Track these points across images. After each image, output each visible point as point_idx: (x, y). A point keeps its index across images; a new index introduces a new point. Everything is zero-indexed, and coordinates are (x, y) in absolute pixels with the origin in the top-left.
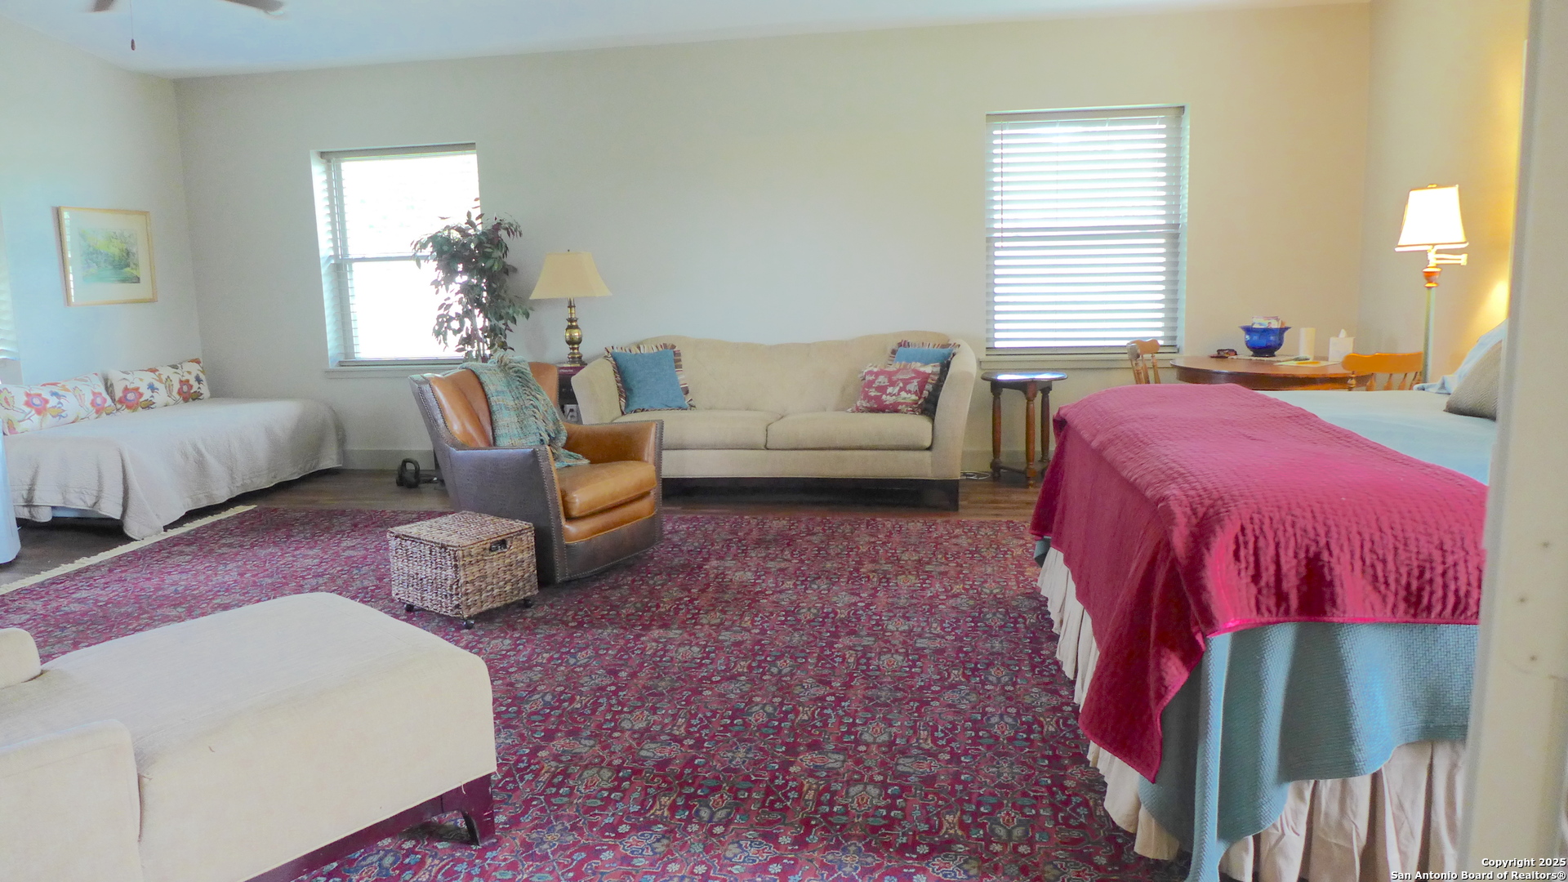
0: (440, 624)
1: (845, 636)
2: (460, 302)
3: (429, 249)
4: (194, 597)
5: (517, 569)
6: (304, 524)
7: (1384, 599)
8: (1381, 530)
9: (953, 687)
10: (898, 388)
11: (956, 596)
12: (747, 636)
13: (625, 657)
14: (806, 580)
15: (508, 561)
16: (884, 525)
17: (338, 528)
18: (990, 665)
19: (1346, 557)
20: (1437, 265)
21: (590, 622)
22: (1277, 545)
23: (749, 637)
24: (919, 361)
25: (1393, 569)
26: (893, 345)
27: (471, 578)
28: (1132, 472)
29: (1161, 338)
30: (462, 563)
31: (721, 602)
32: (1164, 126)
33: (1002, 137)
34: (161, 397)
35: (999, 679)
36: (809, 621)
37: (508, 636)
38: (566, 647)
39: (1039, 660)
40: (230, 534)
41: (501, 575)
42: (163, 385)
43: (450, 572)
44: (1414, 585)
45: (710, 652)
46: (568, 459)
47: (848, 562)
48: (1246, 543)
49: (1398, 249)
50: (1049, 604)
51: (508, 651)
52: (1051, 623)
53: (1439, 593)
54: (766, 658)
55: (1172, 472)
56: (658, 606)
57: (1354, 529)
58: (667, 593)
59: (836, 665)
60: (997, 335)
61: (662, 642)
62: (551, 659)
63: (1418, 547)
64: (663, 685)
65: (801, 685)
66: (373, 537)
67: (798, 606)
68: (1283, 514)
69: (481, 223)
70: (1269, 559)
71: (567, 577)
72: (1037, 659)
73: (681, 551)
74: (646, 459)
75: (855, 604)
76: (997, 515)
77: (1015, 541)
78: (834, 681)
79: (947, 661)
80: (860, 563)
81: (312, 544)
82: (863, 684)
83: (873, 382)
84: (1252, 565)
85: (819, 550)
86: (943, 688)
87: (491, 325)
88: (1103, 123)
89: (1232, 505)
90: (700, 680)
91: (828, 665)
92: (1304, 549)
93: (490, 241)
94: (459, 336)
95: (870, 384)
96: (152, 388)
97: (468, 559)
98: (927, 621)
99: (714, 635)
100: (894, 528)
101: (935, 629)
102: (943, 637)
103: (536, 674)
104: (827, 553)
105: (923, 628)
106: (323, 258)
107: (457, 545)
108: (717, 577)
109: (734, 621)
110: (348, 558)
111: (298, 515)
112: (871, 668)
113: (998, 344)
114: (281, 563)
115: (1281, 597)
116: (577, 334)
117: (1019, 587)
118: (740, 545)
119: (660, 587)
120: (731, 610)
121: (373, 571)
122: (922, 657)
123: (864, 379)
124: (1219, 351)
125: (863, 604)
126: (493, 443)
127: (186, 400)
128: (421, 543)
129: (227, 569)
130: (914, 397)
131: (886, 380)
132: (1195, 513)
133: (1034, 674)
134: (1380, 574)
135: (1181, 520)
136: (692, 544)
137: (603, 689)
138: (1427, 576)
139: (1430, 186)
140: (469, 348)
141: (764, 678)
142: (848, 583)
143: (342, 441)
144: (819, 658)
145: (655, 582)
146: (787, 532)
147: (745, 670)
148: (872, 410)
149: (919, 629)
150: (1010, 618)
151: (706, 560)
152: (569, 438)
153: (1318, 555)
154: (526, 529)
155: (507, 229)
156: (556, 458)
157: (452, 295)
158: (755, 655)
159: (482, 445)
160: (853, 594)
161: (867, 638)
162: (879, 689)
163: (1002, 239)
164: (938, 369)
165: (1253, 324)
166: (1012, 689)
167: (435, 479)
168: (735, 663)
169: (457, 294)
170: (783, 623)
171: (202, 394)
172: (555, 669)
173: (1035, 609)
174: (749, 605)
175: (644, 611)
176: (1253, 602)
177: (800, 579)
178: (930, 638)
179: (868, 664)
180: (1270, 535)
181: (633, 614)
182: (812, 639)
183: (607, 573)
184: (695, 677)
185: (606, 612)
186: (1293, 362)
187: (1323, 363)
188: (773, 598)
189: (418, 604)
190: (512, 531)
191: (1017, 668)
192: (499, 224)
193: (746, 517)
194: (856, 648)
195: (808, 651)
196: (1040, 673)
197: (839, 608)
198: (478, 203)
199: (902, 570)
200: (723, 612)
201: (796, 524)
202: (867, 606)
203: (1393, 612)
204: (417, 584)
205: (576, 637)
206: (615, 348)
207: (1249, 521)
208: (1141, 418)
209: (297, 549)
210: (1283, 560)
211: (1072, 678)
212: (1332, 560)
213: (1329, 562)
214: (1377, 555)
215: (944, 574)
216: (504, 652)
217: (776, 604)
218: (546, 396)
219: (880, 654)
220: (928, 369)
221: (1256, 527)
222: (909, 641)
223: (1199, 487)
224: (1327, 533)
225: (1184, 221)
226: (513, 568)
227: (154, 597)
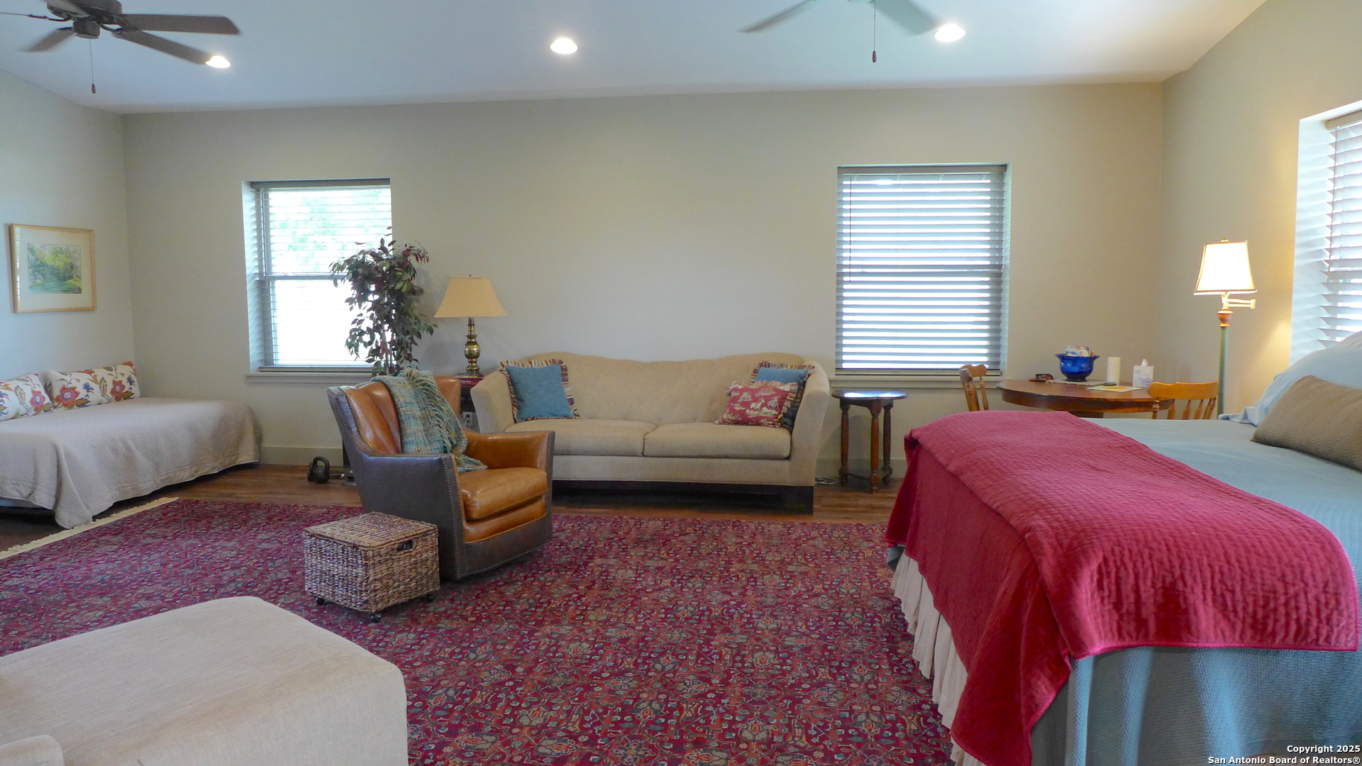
0: (350, 617)
1: (720, 634)
2: (371, 317)
3: (346, 271)
4: (120, 587)
5: (421, 567)
6: (222, 517)
7: (1233, 626)
8: (1229, 563)
9: (821, 685)
10: (760, 404)
11: (817, 595)
12: (632, 633)
13: (521, 652)
14: (682, 579)
15: (413, 560)
16: (748, 526)
17: (253, 521)
18: (853, 663)
19: (1198, 589)
20: (1229, 307)
21: (488, 617)
22: (1136, 576)
23: (633, 634)
24: (779, 381)
25: (1241, 599)
26: (756, 366)
27: (380, 576)
28: (992, 498)
29: (987, 363)
30: (371, 562)
31: (607, 599)
32: (989, 181)
33: (851, 186)
34: (95, 396)
35: (862, 678)
36: (687, 619)
37: (412, 631)
38: (467, 642)
39: (897, 659)
40: (154, 525)
41: (407, 573)
42: (98, 385)
43: (360, 570)
44: (1260, 614)
45: (598, 649)
46: (467, 464)
47: (718, 561)
48: (1108, 573)
49: (1195, 294)
50: (902, 605)
51: (412, 645)
52: (906, 625)
53: (1283, 620)
54: (650, 655)
55: (1033, 503)
56: (549, 603)
57: (1205, 562)
58: (556, 590)
59: (714, 662)
60: (845, 357)
61: (554, 638)
62: (452, 653)
63: (1262, 579)
64: (557, 681)
65: (684, 682)
66: (286, 531)
67: (676, 604)
68: (1141, 547)
69: (393, 249)
70: (1129, 587)
71: (466, 574)
72: (895, 658)
73: (568, 549)
74: (538, 466)
75: (727, 602)
76: (847, 518)
77: (865, 543)
78: (713, 678)
79: (814, 659)
80: (729, 562)
81: (230, 536)
82: (740, 681)
83: (738, 397)
84: (1114, 594)
85: (692, 550)
86: (812, 686)
87: (398, 340)
88: (937, 177)
89: (1094, 537)
90: (591, 676)
91: (707, 663)
92: (1161, 580)
93: (400, 265)
94: (369, 348)
95: (735, 400)
96: (87, 387)
97: (377, 559)
98: (793, 620)
99: (602, 631)
100: (757, 529)
101: (801, 627)
102: (808, 636)
103: (439, 669)
104: (699, 553)
105: (790, 626)
106: (249, 275)
107: (368, 545)
108: (601, 575)
109: (619, 618)
110: (263, 550)
111: (217, 507)
112: (746, 665)
113: (845, 366)
114: (201, 554)
115: (1141, 623)
116: (475, 349)
117: (872, 587)
118: (621, 544)
119: (550, 583)
120: (615, 606)
121: (286, 563)
122: (791, 655)
123: (730, 394)
124: (1037, 375)
125: (735, 603)
126: (401, 450)
127: (118, 399)
128: (335, 542)
129: (152, 558)
130: (774, 412)
131: (750, 397)
132: (1061, 545)
133: (893, 673)
134: (1229, 603)
135: (1048, 550)
136: (577, 542)
137: (502, 684)
138: (1272, 605)
139: (1223, 241)
140: (378, 359)
141: (650, 674)
142: (719, 582)
143: (259, 439)
144: (699, 655)
145: (546, 579)
146: (663, 532)
147: (632, 667)
148: (736, 423)
149: (787, 628)
150: (867, 617)
151: (591, 558)
152: (469, 446)
153: (1174, 584)
154: (431, 530)
155: (416, 255)
156: (459, 464)
157: (364, 312)
158: (641, 651)
159: (392, 452)
160: (724, 593)
161: (740, 636)
162: (755, 686)
163: (850, 274)
164: (795, 388)
165: (1067, 353)
166: (874, 687)
167: (343, 475)
168: (622, 659)
169: (369, 310)
170: (663, 620)
171: (133, 394)
172: (457, 664)
173: (888, 609)
174: (632, 602)
175: (537, 607)
176: (1115, 626)
177: (677, 577)
178: (796, 636)
179: (742, 662)
180: (1130, 566)
181: (526, 610)
182: (690, 636)
183: (502, 569)
184: (586, 672)
185: (502, 608)
186: (1102, 387)
187: (1128, 389)
188: (654, 595)
189: (329, 598)
190: (419, 532)
191: (878, 667)
192: (408, 250)
193: (625, 517)
194: (731, 646)
195: (688, 648)
196: (899, 671)
197: (714, 606)
198: (390, 231)
199: (767, 570)
200: (609, 609)
201: (670, 525)
202: (739, 605)
203: (1241, 638)
204: (329, 581)
205: (475, 632)
206: (509, 362)
207: (1110, 553)
208: (993, 446)
209: (216, 540)
210: (1142, 588)
211: (928, 677)
212: (1186, 590)
213: (1184, 592)
214: (1227, 586)
215: (805, 574)
216: (409, 646)
217: (656, 601)
218: (449, 406)
219: (753, 651)
220: (787, 388)
221: (1117, 559)
222: (778, 639)
223: (1062, 519)
224: (1181, 566)
225: (1006, 262)
226: (418, 565)
227: (82, 585)
